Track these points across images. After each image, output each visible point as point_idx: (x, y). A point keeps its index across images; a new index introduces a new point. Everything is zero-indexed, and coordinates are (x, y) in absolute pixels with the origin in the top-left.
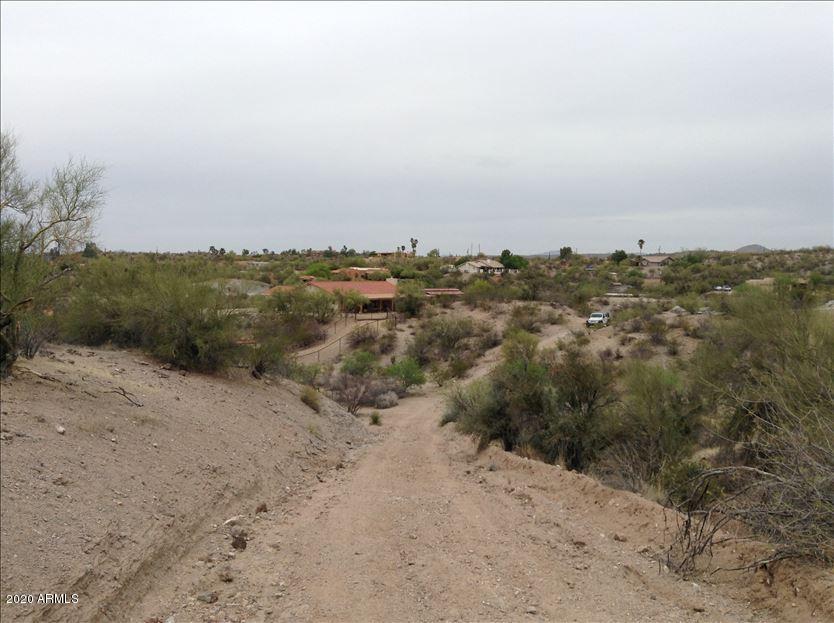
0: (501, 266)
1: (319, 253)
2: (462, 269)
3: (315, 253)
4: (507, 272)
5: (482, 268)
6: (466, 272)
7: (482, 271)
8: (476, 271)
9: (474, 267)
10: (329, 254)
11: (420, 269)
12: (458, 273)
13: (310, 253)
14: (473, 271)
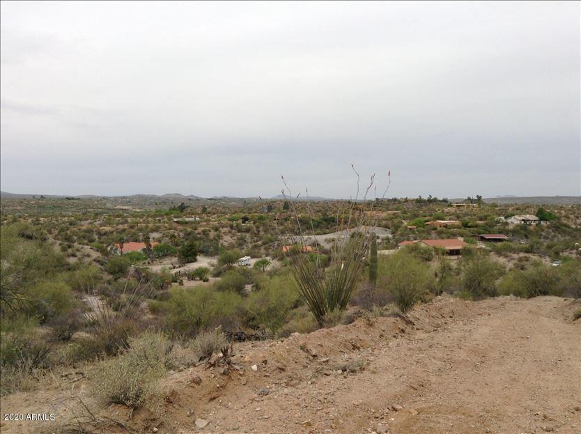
0: (537, 218)
1: (413, 200)
2: (509, 221)
3: (410, 200)
4: (540, 223)
5: (523, 220)
6: (512, 223)
7: (523, 222)
8: (518, 222)
9: (518, 220)
10: (419, 201)
11: (481, 220)
12: (507, 224)
13: (406, 200)
14: (517, 222)
